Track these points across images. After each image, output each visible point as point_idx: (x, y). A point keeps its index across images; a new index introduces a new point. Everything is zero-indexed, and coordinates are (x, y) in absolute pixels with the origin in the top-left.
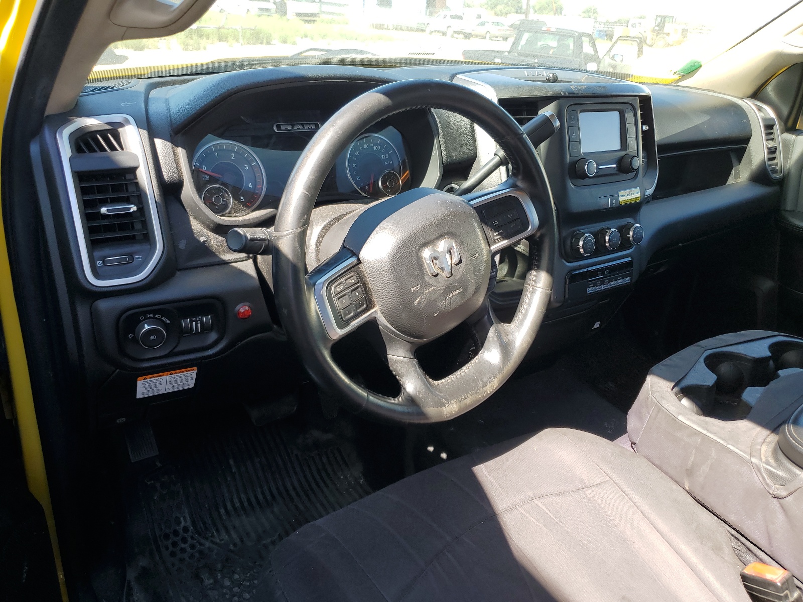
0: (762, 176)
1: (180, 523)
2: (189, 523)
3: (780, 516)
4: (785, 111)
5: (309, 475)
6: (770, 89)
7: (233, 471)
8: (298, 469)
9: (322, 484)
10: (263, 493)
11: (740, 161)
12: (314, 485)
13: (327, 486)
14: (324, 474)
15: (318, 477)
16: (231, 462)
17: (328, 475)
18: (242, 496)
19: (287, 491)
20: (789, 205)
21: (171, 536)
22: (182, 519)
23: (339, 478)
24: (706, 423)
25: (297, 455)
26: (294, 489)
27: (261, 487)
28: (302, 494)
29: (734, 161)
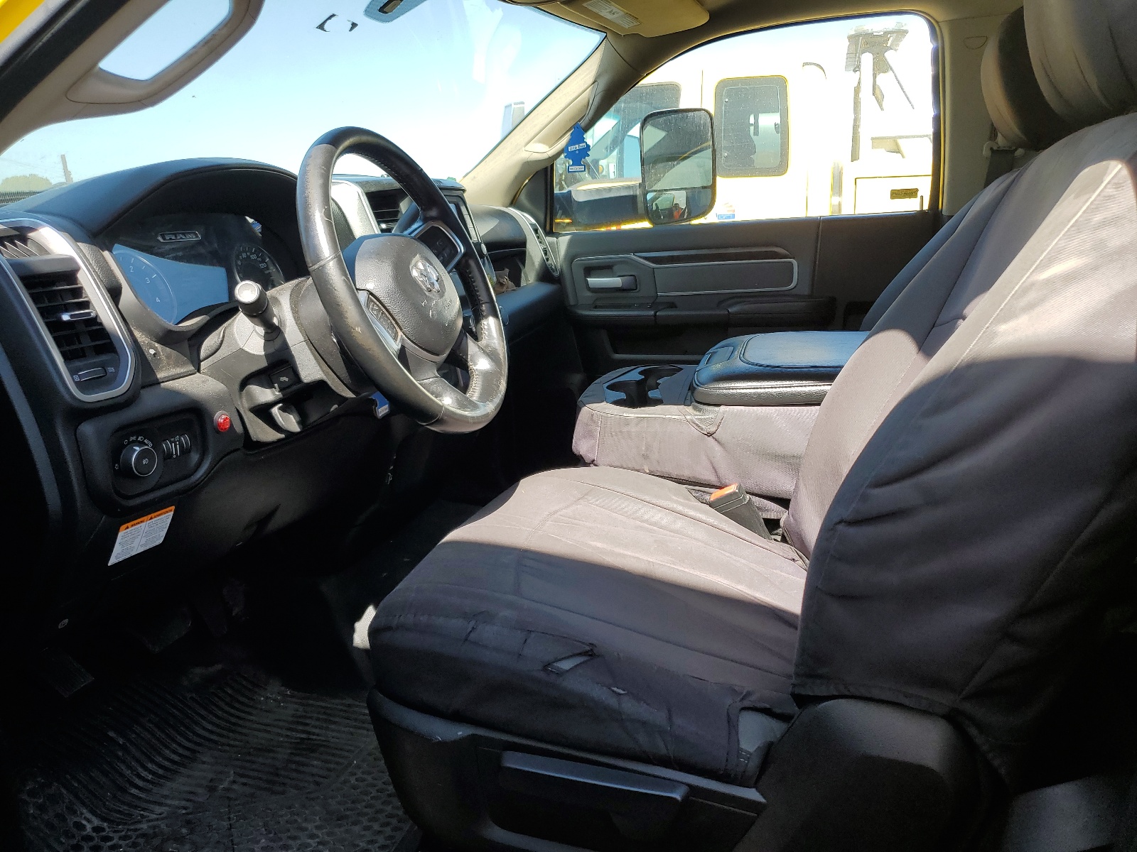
0: (546, 275)
1: (84, 827)
2: (96, 822)
3: (717, 448)
4: (542, 217)
5: (220, 713)
6: (523, 198)
7: (121, 743)
8: (203, 712)
9: (243, 715)
10: (174, 752)
11: (524, 265)
12: (233, 720)
13: (250, 714)
14: (237, 705)
15: (232, 711)
16: (111, 734)
17: (242, 703)
18: (150, 765)
19: (204, 738)
20: (572, 302)
21: (83, 843)
22: (84, 822)
23: (260, 701)
24: (644, 411)
25: (192, 698)
26: (212, 732)
27: (167, 747)
28: (225, 733)
29: (521, 266)
